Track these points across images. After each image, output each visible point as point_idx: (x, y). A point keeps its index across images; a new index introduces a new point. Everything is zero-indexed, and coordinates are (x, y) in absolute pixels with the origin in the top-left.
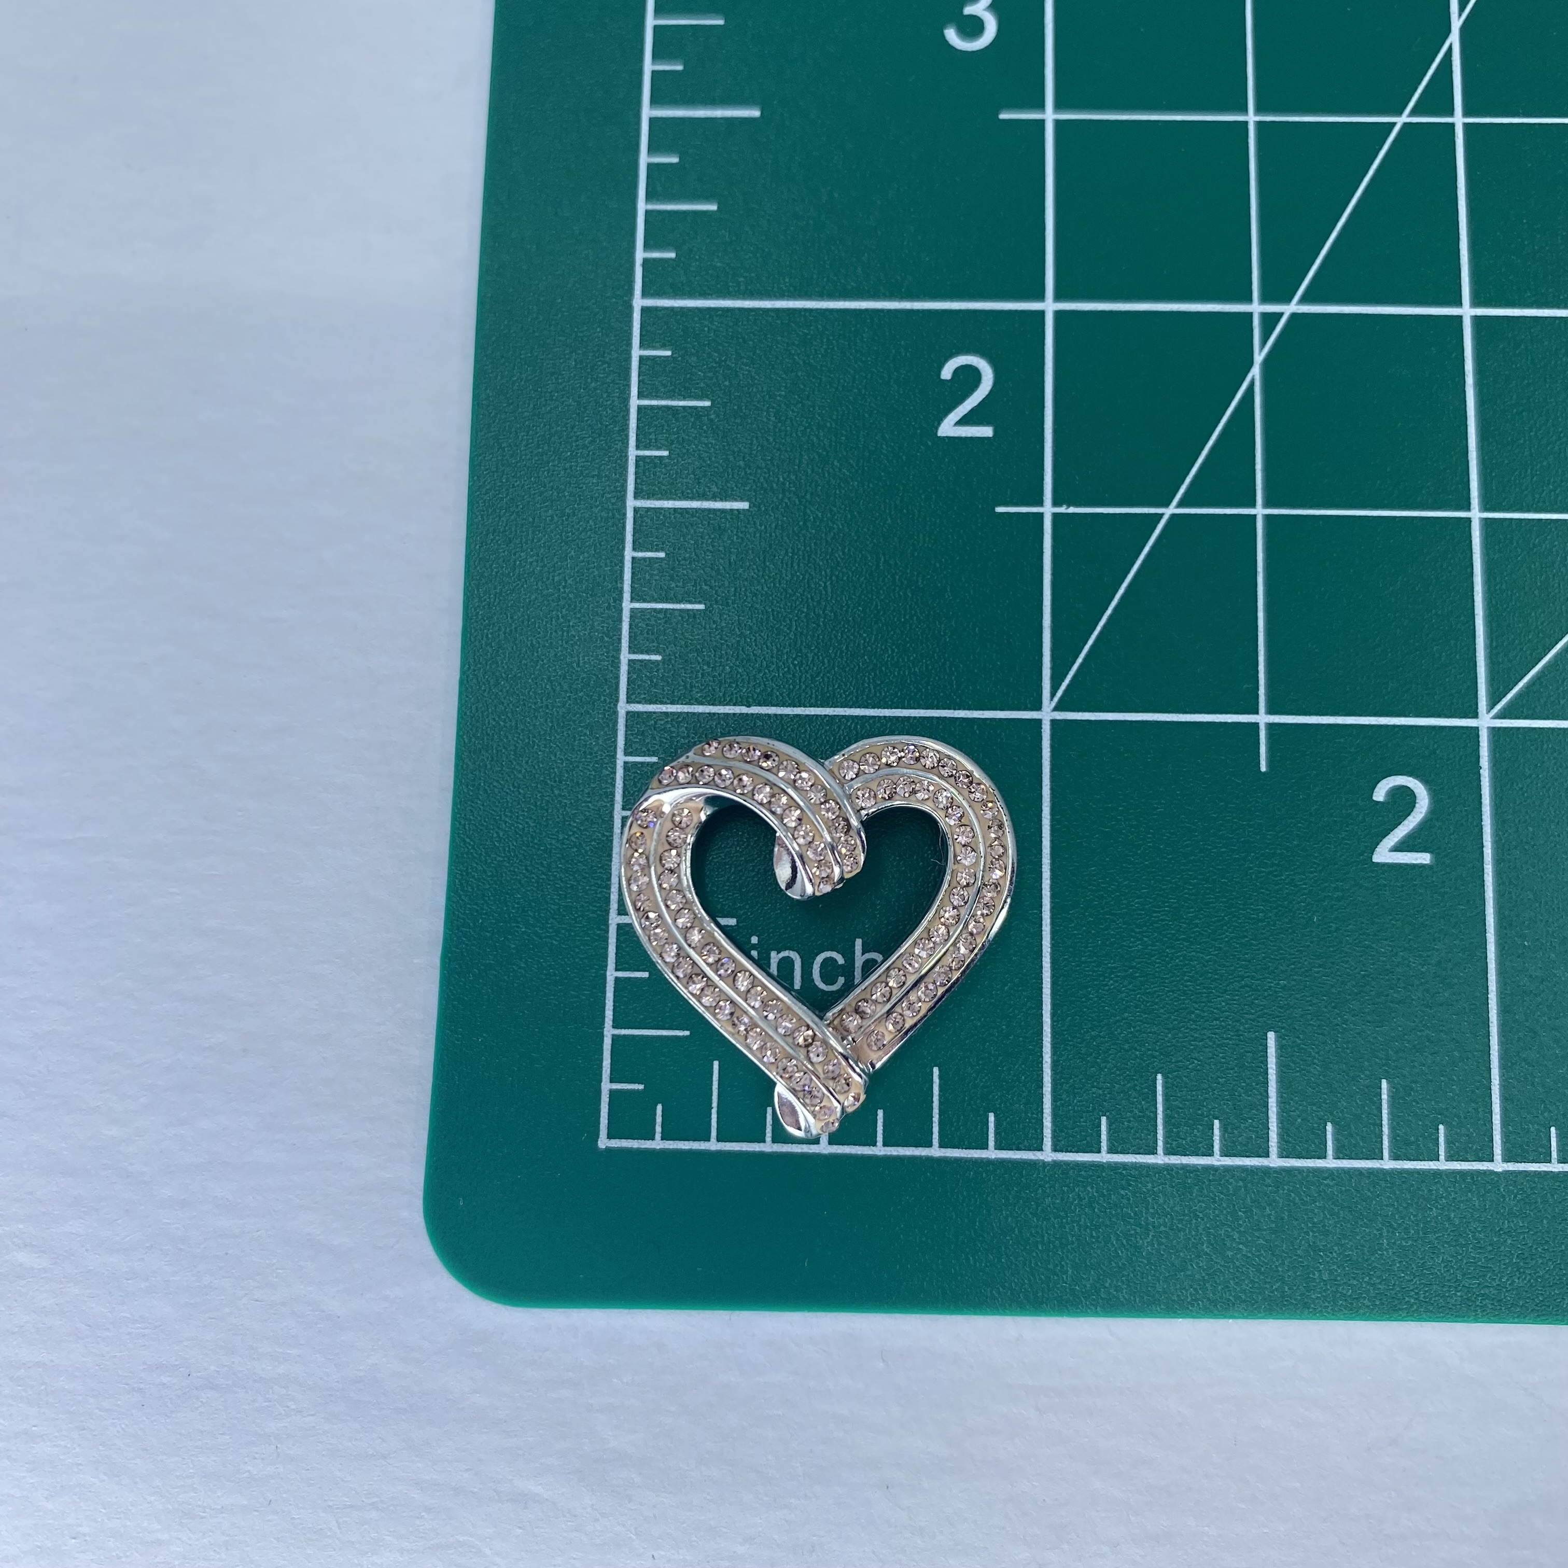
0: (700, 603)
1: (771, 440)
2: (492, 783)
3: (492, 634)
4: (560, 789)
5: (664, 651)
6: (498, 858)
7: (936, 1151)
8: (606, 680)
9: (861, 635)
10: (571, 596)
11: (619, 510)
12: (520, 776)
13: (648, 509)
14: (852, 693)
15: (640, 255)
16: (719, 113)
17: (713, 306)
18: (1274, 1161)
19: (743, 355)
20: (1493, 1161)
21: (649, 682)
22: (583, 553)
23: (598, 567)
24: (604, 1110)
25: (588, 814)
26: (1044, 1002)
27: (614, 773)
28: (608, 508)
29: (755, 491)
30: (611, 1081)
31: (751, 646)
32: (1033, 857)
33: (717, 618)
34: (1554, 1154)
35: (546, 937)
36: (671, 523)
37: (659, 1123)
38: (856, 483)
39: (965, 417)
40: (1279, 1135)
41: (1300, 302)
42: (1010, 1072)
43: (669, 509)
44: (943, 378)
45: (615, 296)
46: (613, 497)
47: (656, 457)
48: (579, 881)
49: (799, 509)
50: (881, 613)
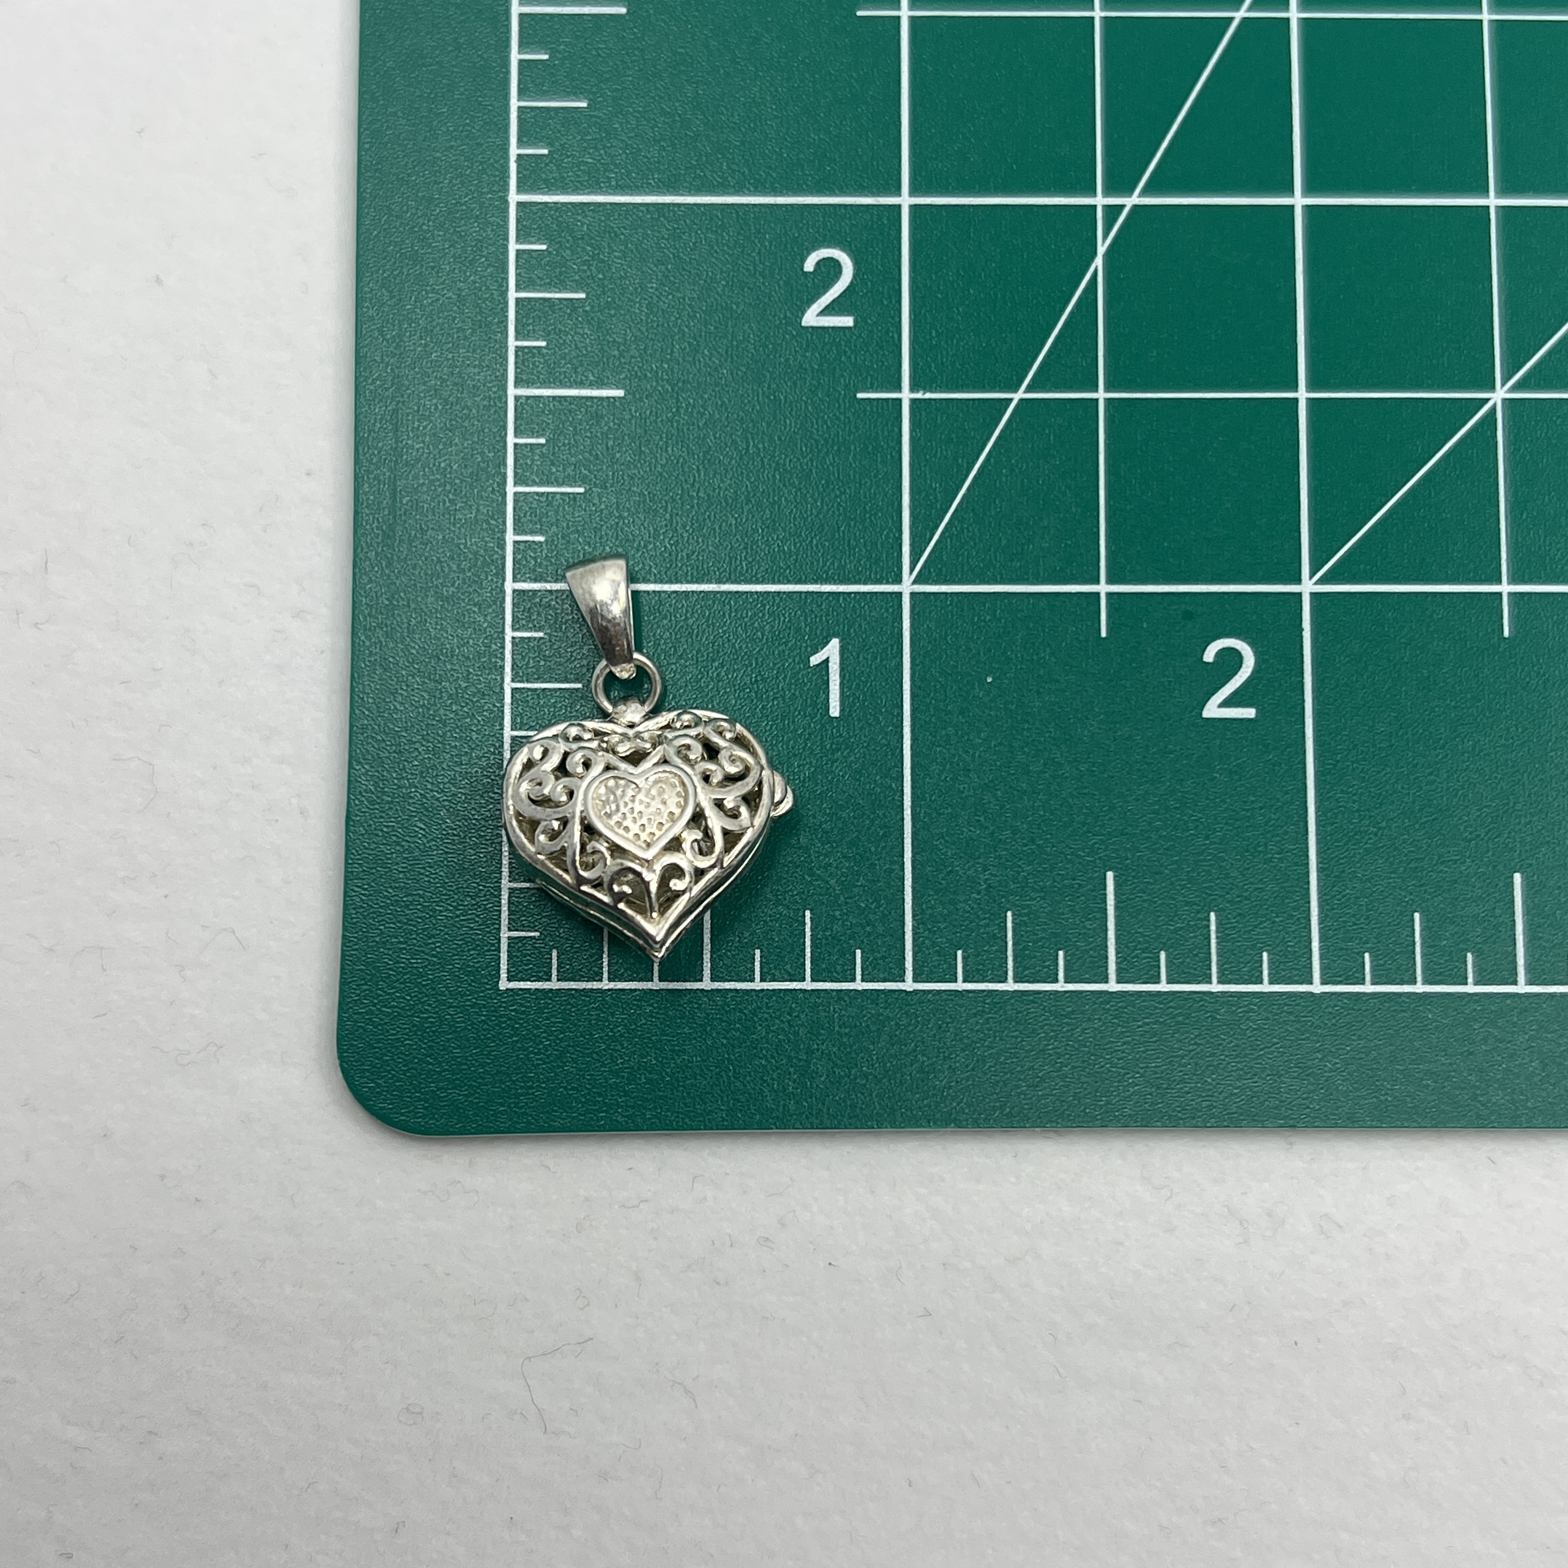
0: (580, 486)
1: (644, 330)
2: (385, 659)
3: (383, 518)
4: (452, 664)
5: (547, 532)
6: (397, 729)
7: (808, 985)
8: (492, 561)
9: (733, 516)
10: (457, 481)
11: (500, 398)
12: (414, 651)
13: (528, 398)
14: (725, 571)
15: (514, 150)
16: (586, 10)
17: (585, 201)
18: (1113, 986)
19: (615, 248)
20: (1310, 982)
21: (533, 562)
22: (467, 440)
23: (482, 454)
24: (504, 956)
25: (479, 686)
26: (906, 849)
27: (503, 647)
28: (490, 397)
29: (630, 380)
30: (510, 930)
31: (629, 528)
32: (895, 720)
33: (596, 501)
34: (1368, 977)
35: (444, 800)
36: (550, 411)
37: (555, 967)
38: (725, 371)
39: (827, 307)
40: (1117, 963)
41: (1140, 196)
42: (875, 913)
43: (548, 397)
44: (806, 269)
45: (491, 192)
46: (494, 386)
47: (534, 347)
48: (473, 749)
49: (672, 396)
50: (752, 495)
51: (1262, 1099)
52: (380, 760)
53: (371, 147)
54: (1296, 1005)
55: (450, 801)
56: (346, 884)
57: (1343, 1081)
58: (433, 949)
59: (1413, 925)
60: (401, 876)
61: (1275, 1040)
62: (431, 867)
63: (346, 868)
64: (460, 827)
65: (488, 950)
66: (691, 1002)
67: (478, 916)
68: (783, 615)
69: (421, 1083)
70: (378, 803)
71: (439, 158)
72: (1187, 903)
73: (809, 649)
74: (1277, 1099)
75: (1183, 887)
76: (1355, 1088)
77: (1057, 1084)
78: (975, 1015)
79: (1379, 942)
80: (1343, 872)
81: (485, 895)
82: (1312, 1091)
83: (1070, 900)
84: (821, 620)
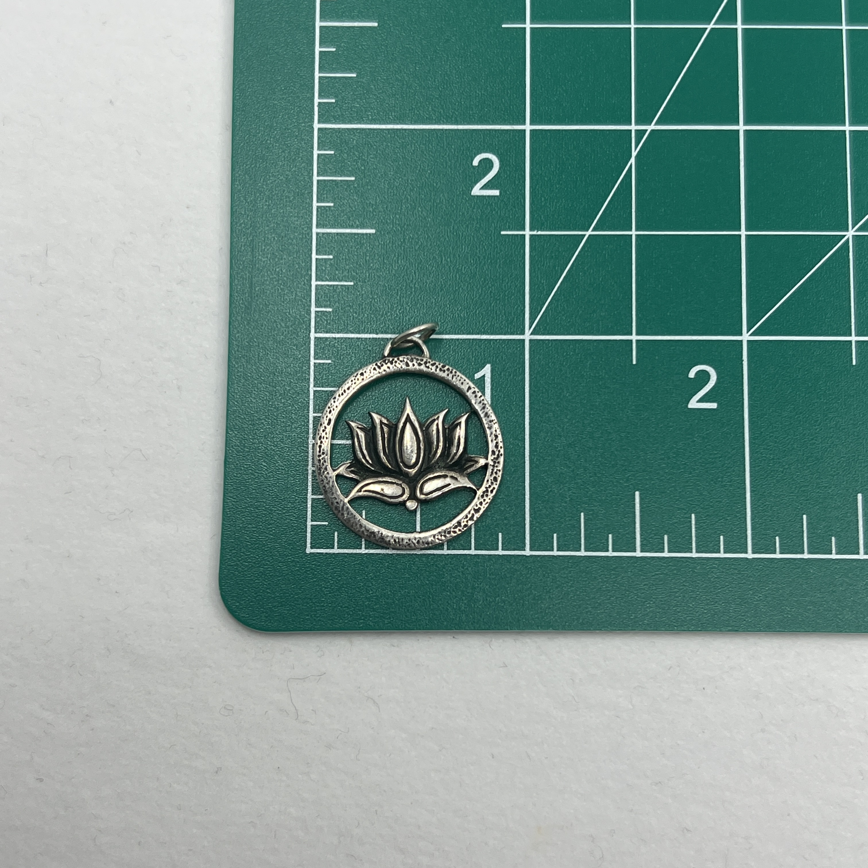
0: (351, 281)
1: (386, 197)
2: (246, 374)
3: (245, 298)
4: (282, 377)
5: (333, 306)
6: (252, 412)
7: (473, 552)
9: (433, 298)
10: (285, 279)
11: (308, 234)
12: (261, 370)
13: (323, 234)
15: (317, 100)
16: (356, 24)
17: (355, 127)
18: (638, 554)
19: (371, 153)
20: (746, 552)
21: (325, 322)
22: (290, 256)
23: (299, 264)
24: (309, 535)
25: (296, 389)
26: (526, 479)
27: (309, 368)
28: (303, 233)
29: (378, 224)
30: (312, 521)
31: (378, 304)
32: (520, 409)
33: (360, 289)
34: (778, 550)
35: (277, 451)
36: (335, 241)
37: (336, 540)
38: (430, 220)
39: (485, 185)
40: (641, 541)
41: (656, 124)
42: (509, 513)
43: (334, 233)
44: (474, 165)
45: (305, 122)
46: (305, 227)
47: (327, 207)
48: (292, 423)
49: (401, 233)
50: (444, 286)
51: (720, 616)
52: (243, 429)
53: (239, 99)
54: (739, 565)
55: (280, 451)
56: (224, 495)
57: (764, 606)
58: (271, 531)
59: (802, 522)
60: (254, 491)
61: (727, 584)
62: (270, 487)
63: (224, 487)
64: (286, 465)
65: (300, 532)
66: (410, 561)
67: (295, 513)
68: (461, 351)
69: (263, 603)
70: (242, 452)
71: (276, 104)
72: (679, 509)
73: (474, 370)
74: (728, 616)
75: (677, 500)
76: (770, 610)
77: (608, 607)
78: (563, 569)
79: (784, 531)
80: (764, 492)
81: (299, 502)
82: (747, 612)
83: (615, 507)
84: (481, 354)
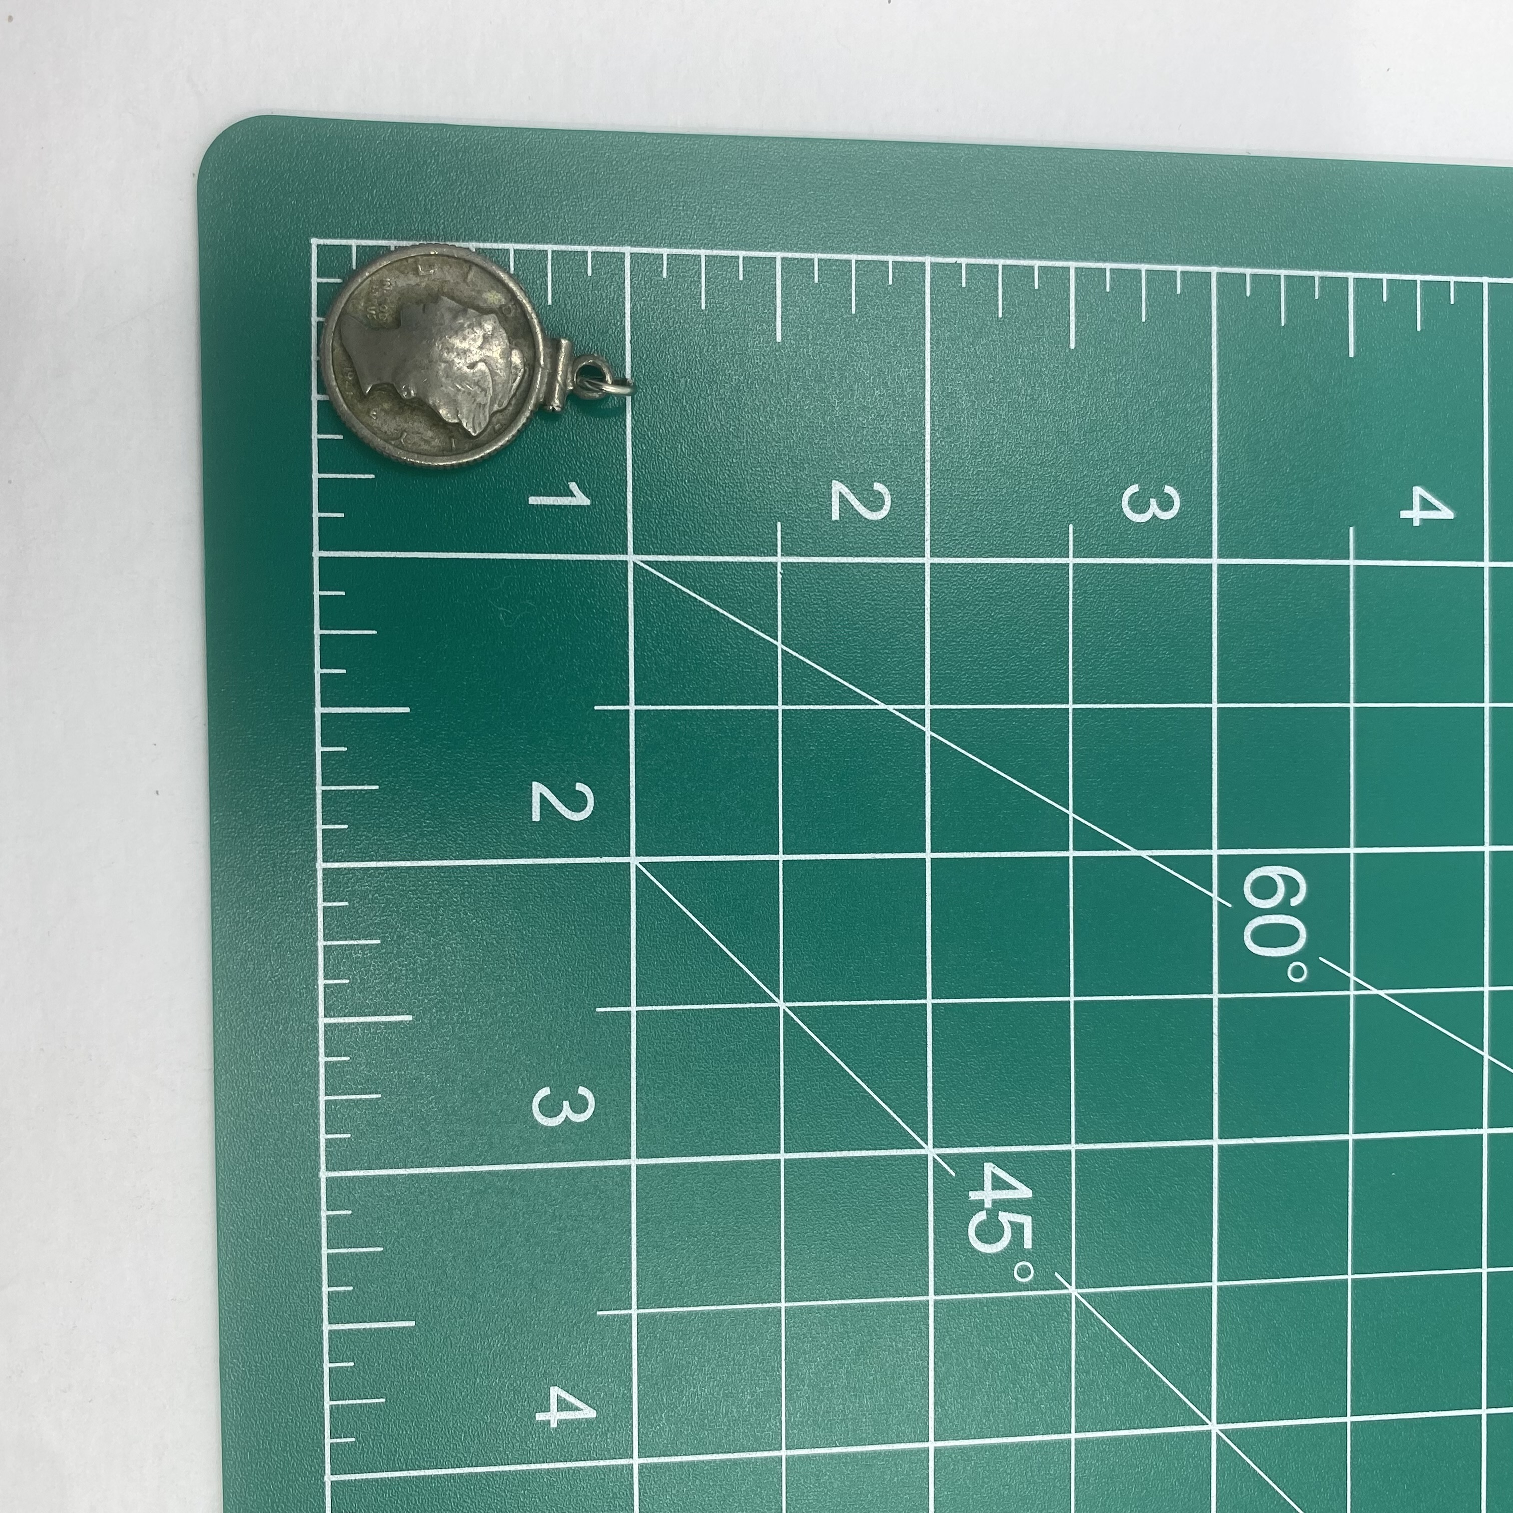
0: (706, 307)
4: (566, 205)
5: (670, 280)
6: (514, 161)
7: (316, 476)
8: (648, 238)
10: (709, 213)
11: (773, 247)
12: (576, 177)
13: (774, 268)
15: (964, 261)
16: (1072, 318)
17: (926, 315)
18: (319, 710)
20: (323, 862)
21: (647, 269)
24: (337, 242)
25: (547, 225)
27: (580, 244)
28: (775, 239)
29: (790, 347)
30: (358, 247)
33: (695, 319)
34: (329, 904)
35: (459, 198)
36: (764, 285)
37: (329, 280)
39: (847, 500)
40: (339, 714)
41: (932, 738)
43: (775, 284)
44: (875, 484)
46: (783, 242)
47: (814, 274)
48: (499, 220)
52: (490, 150)
55: (458, 202)
56: (394, 123)
58: (342, 189)
59: (370, 938)
60: (400, 165)
62: (406, 186)
64: (438, 210)
65: (341, 230)
66: (301, 386)
67: (368, 222)
70: (457, 148)
73: (581, 481)
81: (384, 227)
84: (605, 491)
